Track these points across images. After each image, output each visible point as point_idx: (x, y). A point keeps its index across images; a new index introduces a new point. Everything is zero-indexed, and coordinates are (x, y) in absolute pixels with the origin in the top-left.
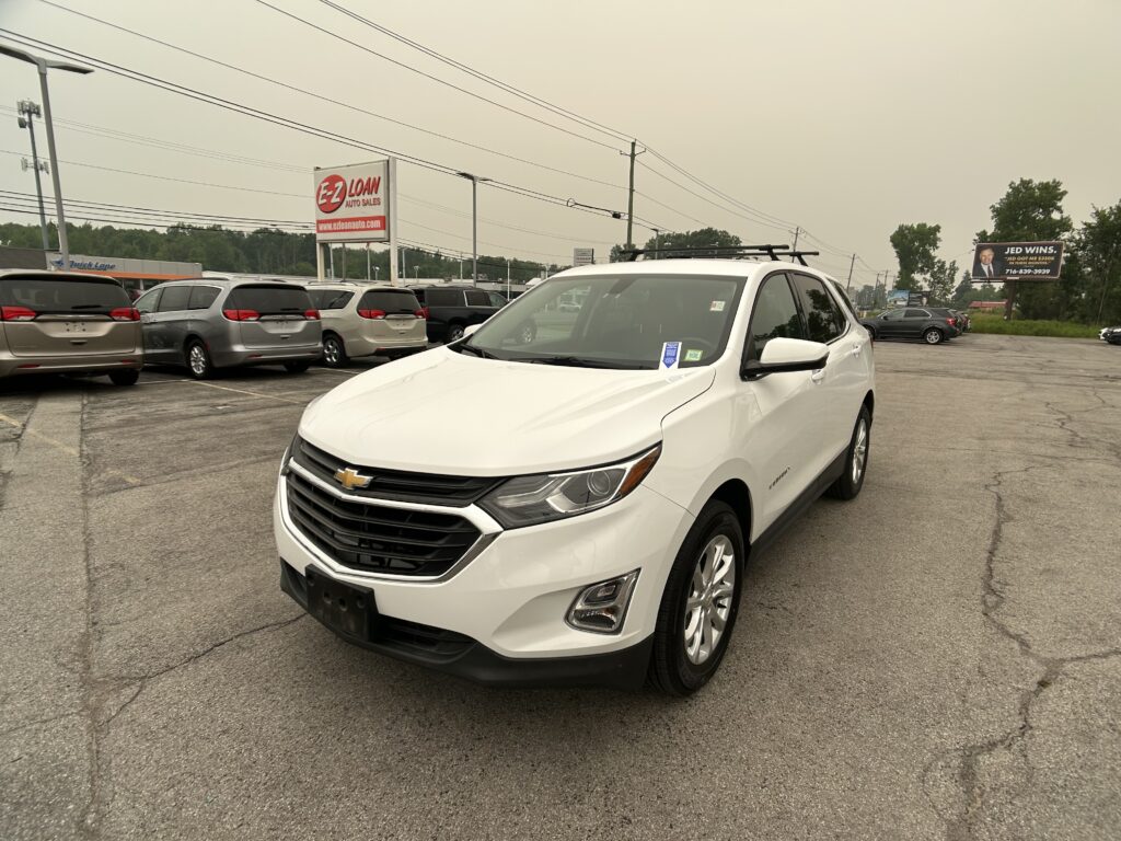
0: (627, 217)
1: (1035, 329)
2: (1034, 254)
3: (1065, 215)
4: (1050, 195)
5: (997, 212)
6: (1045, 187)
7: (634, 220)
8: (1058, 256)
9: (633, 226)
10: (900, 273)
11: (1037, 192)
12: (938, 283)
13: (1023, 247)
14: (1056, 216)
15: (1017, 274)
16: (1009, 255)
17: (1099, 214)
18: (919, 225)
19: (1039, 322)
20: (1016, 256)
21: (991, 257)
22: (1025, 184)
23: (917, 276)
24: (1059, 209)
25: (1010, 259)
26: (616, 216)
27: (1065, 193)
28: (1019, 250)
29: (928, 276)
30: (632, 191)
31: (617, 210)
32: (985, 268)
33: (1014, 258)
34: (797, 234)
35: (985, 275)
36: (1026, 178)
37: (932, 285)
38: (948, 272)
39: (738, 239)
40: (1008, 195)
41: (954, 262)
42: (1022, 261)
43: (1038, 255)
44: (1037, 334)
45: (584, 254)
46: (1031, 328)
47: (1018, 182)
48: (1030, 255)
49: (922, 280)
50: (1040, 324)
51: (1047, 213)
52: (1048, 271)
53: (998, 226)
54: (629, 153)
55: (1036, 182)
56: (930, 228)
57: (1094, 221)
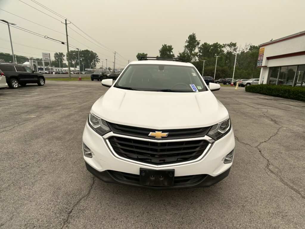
0: (66, 44)
3: (173, 53)
4: (170, 49)
5: (160, 52)
6: (169, 46)
7: (69, 45)
9: (69, 47)
11: (168, 48)
14: (171, 53)
17: (180, 54)
18: (143, 53)
22: (165, 45)
24: (172, 52)
26: (63, 43)
27: (173, 48)
30: (67, 36)
31: (63, 41)
34: (115, 53)
36: (165, 44)
39: (96, 54)
40: (162, 48)
45: (46, 55)
47: (164, 45)
51: (170, 53)
53: (160, 55)
54: (65, 23)
55: (167, 45)
57: (179, 55)
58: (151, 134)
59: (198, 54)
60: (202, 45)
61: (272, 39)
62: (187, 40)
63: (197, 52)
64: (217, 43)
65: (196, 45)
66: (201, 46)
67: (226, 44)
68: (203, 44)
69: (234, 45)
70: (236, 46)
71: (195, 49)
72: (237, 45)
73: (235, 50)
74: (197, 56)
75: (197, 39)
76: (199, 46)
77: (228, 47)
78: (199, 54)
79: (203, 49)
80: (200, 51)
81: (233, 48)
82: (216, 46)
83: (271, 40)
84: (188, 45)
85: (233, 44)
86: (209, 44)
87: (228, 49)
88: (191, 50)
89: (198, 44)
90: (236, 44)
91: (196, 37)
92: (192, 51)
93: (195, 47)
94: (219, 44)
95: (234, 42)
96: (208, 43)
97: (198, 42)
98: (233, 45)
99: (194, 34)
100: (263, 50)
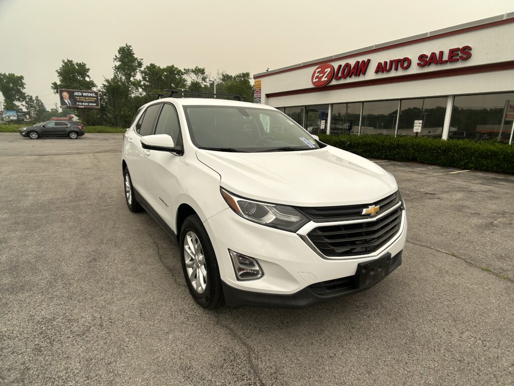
1: (97, 130)
2: (87, 96)
3: (91, 80)
4: (82, 69)
5: (60, 74)
6: (79, 65)
8: (97, 97)
10: (6, 101)
11: (77, 67)
12: (31, 107)
13: (82, 92)
14: (87, 79)
15: (82, 105)
16: (76, 96)
17: (107, 81)
18: (9, 74)
19: (97, 127)
20: (80, 96)
21: (68, 96)
22: (70, 62)
23: (17, 103)
24: (88, 76)
25: (77, 98)
27: (89, 69)
28: (80, 94)
29: (24, 103)
32: (66, 101)
33: (79, 98)
35: (67, 104)
36: (70, 60)
37: (27, 108)
38: (35, 102)
40: (63, 66)
41: (37, 97)
42: (83, 99)
43: (89, 97)
44: (98, 132)
46: (95, 130)
47: (66, 61)
48: (85, 96)
49: (21, 105)
50: (98, 127)
51: (84, 78)
52: (95, 104)
53: (61, 81)
55: (75, 62)
56: (17, 77)
57: (106, 84)
58: (364, 211)
59: (142, 83)
60: (147, 67)
61: (268, 69)
62: (116, 56)
63: (140, 80)
64: (173, 66)
65: (136, 66)
66: (145, 69)
67: (189, 69)
68: (149, 65)
69: (202, 71)
70: (204, 74)
71: (135, 74)
72: (207, 72)
73: (204, 79)
74: (141, 86)
75: (135, 56)
76: (142, 69)
77: (192, 73)
78: (144, 84)
79: (149, 74)
80: (144, 79)
81: (201, 76)
82: (171, 70)
83: (267, 71)
84: (120, 66)
85: (199, 69)
86: (159, 68)
87: (193, 78)
88: (128, 76)
89: (140, 65)
90: (203, 70)
91: (134, 51)
92: (130, 78)
93: (134, 70)
94: (177, 68)
95: (201, 67)
96: (157, 65)
97: (138, 62)
98: (199, 71)
99: (130, 46)
100: (259, 83)
